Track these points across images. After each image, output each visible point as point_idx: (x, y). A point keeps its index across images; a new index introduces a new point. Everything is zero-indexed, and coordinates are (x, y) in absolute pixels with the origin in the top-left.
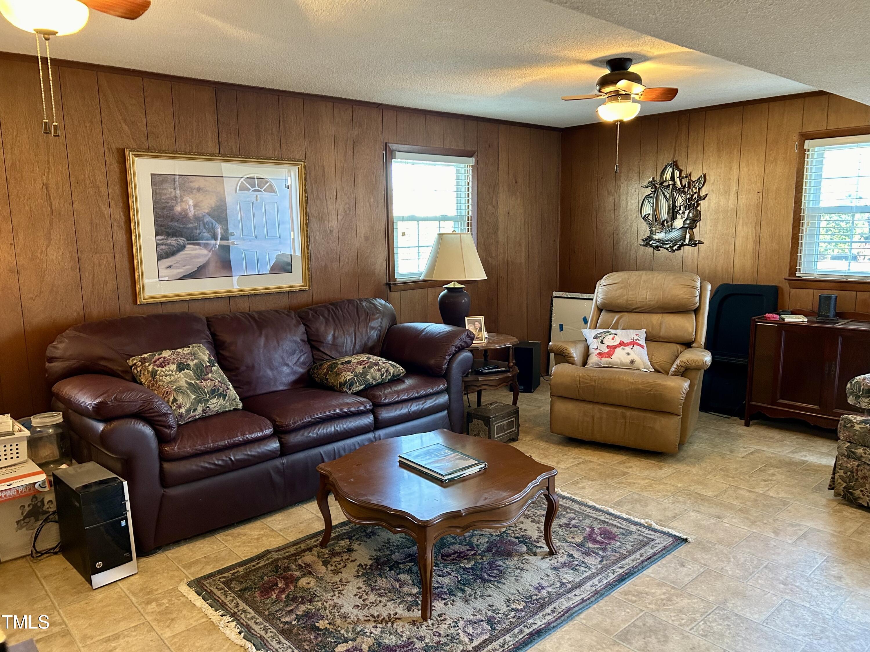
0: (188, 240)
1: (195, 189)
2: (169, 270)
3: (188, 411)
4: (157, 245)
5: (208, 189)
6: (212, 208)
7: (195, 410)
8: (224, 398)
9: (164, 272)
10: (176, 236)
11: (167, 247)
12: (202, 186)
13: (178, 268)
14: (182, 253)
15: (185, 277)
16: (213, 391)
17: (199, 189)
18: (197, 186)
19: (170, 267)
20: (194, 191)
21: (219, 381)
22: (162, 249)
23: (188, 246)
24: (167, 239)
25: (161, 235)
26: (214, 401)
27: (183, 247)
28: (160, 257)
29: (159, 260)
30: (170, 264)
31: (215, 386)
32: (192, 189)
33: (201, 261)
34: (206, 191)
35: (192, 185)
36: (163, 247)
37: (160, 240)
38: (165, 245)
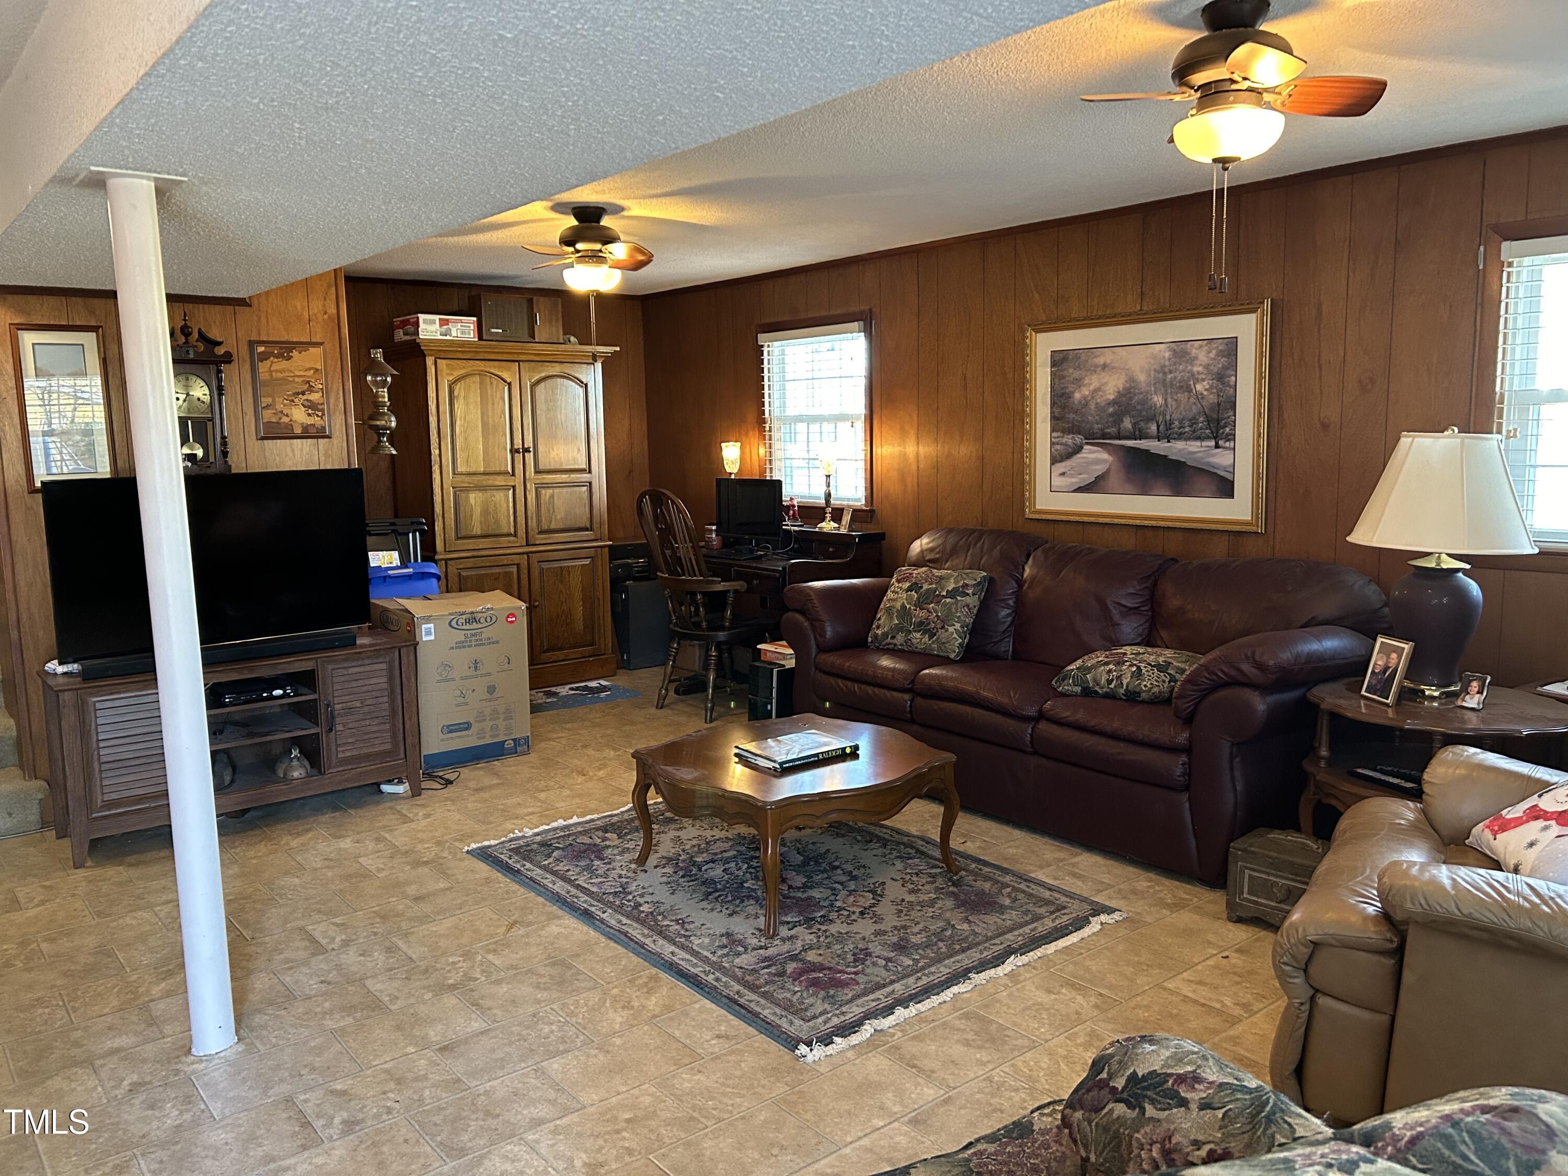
0: (1086, 439)
1: (1099, 366)
2: (1062, 478)
3: (885, 635)
4: (1052, 444)
5: (1114, 365)
6: (1119, 392)
7: (893, 637)
8: (930, 638)
9: (1058, 481)
10: (1073, 433)
11: (1063, 447)
12: (1108, 362)
13: (1072, 476)
14: (1078, 456)
15: (1080, 490)
16: (921, 623)
17: (1104, 367)
18: (1102, 362)
19: (1063, 474)
20: (1099, 369)
21: (937, 616)
22: (1056, 450)
23: (1086, 447)
24: (1063, 437)
25: (1057, 431)
26: (918, 635)
27: (1078, 449)
28: (1054, 461)
29: (1052, 463)
30: (1062, 470)
31: (927, 619)
32: (1096, 366)
33: (1100, 469)
34: (1114, 368)
35: (1096, 360)
36: (1058, 447)
37: (1055, 438)
38: (1062, 444)
